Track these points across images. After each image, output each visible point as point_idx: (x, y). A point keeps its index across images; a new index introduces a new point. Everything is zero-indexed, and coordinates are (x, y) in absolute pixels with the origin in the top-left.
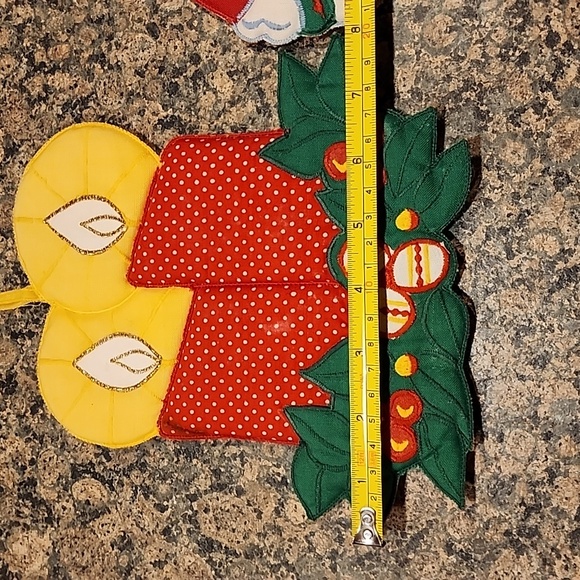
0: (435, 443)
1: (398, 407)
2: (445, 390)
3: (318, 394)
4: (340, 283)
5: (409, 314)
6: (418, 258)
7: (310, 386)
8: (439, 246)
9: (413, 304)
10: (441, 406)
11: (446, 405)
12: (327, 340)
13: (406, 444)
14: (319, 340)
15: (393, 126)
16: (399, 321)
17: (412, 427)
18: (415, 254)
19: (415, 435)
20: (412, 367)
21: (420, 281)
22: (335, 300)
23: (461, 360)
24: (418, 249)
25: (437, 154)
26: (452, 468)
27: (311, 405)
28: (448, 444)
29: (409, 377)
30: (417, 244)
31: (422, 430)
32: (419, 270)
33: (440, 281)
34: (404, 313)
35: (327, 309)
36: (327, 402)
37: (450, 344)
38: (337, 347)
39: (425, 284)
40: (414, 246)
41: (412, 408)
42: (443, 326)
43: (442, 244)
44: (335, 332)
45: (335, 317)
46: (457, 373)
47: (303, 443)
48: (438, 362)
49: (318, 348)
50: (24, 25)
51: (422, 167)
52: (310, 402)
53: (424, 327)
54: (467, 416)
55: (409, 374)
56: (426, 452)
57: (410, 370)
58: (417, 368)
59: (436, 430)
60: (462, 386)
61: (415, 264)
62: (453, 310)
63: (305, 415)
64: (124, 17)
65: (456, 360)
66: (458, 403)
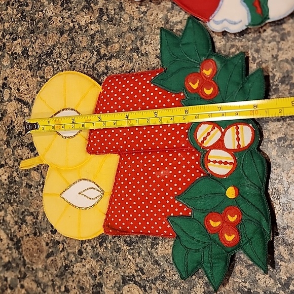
0: (250, 235)
1: (229, 216)
2: (254, 206)
3: (185, 209)
4: (196, 148)
5: (233, 164)
6: (238, 133)
7: (181, 205)
8: (249, 126)
9: (235, 158)
10: (252, 215)
11: (256, 214)
12: (189, 180)
13: (233, 236)
14: (185, 180)
15: (221, 63)
16: (227, 167)
17: (236, 227)
18: (236, 131)
19: (238, 231)
20: (236, 193)
21: (239, 145)
22: (193, 158)
23: (263, 189)
24: (237, 128)
25: (246, 76)
26: (259, 248)
27: (182, 215)
28: (257, 237)
29: (234, 198)
30: (237, 125)
31: (242, 228)
32: (238, 139)
33: (249, 145)
34: (230, 163)
35: (188, 163)
36: (190, 213)
37: (257, 180)
38: (195, 183)
39: (241, 147)
40: (235, 126)
41: (236, 216)
42: (253, 170)
43: (251, 125)
44: (193, 175)
45: (193, 167)
46: (261, 196)
47: (178, 237)
48: (250, 190)
49: (184, 184)
50: (95, 34)
51: (238, 84)
52: (181, 214)
53: (241, 171)
54: (267, 220)
55: (234, 197)
56: (245, 241)
57: (234, 195)
58: (239, 193)
59: (250, 228)
60: (264, 204)
61: (236, 136)
62: (258, 161)
63: (178, 221)
64: (150, 27)
65: (260, 189)
66: (262, 213)
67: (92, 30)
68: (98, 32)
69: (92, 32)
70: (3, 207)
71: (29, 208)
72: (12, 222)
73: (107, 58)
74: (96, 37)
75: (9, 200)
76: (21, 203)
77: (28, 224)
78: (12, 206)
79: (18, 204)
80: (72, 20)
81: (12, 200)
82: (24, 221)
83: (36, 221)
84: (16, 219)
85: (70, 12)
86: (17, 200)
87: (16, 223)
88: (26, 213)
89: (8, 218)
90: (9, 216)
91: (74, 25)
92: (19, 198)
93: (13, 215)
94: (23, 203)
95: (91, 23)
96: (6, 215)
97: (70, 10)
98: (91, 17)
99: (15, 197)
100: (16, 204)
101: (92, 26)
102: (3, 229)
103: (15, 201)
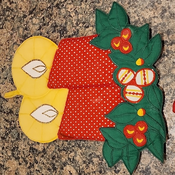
0: (153, 139)
1: (139, 127)
2: (156, 121)
3: (111, 123)
4: (118, 85)
5: (142, 94)
6: (144, 75)
7: (108, 120)
8: (151, 70)
9: (143, 91)
11: (156, 126)
12: (113, 104)
13: (142, 140)
14: (111, 104)
15: (134, 31)
16: (138, 97)
17: (144, 134)
18: (143, 73)
19: (145, 137)
20: (144, 113)
21: (145, 83)
22: (116, 91)
23: (161, 110)
24: (144, 72)
25: (150, 39)
26: (158, 147)
27: (109, 127)
28: (157, 140)
29: (143, 116)
30: (144, 70)
31: (148, 135)
32: (145, 79)
33: (152, 83)
34: (140, 94)
35: (113, 94)
36: (114, 126)
37: (157, 104)
38: (117, 107)
39: (147, 84)
40: (143, 71)
41: (144, 127)
42: (154, 98)
43: (153, 70)
44: (116, 101)
45: (116, 96)
46: (159, 114)
47: (106, 140)
48: (153, 111)
49: (111, 107)
50: (157, 26)
51: (145, 44)
52: (108, 126)
53: (147, 99)
54: (164, 130)
55: (143, 115)
56: (150, 143)
57: (143, 114)
59: (153, 135)
60: (161, 119)
61: (143, 77)
62: (157, 92)
63: (107, 130)
65: (159, 110)
66: (160, 125)
67: (155, 22)
68: (160, 24)
69: (156, 24)
70: (73, 149)
71: (95, 152)
72: (81, 161)
73: (168, 44)
74: (158, 28)
75: (78, 145)
76: (89, 148)
77: (95, 164)
78: (81, 149)
79: (86, 148)
80: (137, 15)
81: (81, 144)
82: (91, 161)
83: (101, 162)
84: (84, 159)
85: (136, 9)
86: (86, 145)
87: (84, 162)
88: (93, 155)
89: (77, 158)
90: (78, 157)
91: (139, 18)
92: (87, 143)
93: (81, 156)
94: (91, 148)
95: (154, 17)
96: (75, 156)
97: (136, 7)
98: (154, 13)
99: (83, 143)
100: (84, 148)
101: (156, 20)
102: (73, 166)
103: (83, 146)
